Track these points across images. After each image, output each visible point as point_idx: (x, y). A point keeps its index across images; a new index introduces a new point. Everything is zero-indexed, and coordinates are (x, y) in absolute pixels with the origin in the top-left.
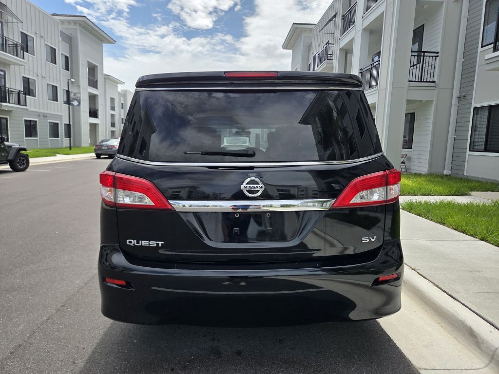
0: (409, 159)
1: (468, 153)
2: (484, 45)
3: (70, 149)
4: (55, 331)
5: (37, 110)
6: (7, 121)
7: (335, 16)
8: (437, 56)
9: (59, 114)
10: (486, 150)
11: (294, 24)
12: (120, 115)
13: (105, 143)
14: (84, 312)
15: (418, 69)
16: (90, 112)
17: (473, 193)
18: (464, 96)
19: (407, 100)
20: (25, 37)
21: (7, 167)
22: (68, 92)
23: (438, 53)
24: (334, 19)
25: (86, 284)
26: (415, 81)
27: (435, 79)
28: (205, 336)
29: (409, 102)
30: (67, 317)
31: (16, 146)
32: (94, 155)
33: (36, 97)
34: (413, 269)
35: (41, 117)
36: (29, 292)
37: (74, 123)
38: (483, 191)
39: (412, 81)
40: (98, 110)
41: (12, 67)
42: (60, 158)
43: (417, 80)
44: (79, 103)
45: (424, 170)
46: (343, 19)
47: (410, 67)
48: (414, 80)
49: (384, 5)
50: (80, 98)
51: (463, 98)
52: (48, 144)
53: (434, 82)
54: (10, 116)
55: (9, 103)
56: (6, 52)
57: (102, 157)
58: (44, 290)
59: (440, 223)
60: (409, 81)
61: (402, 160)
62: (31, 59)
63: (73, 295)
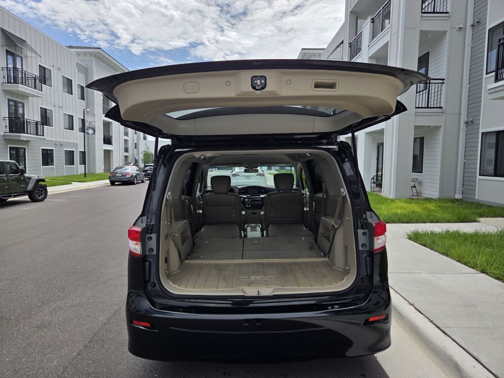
0: (420, 183)
1: (478, 177)
2: (488, 72)
3: (85, 176)
4: (85, 367)
5: (54, 139)
6: (25, 150)
7: (342, 42)
8: (443, 83)
9: (75, 142)
10: (496, 175)
11: (302, 49)
12: (133, 140)
13: (119, 171)
14: (109, 348)
15: (424, 95)
16: (104, 139)
17: (482, 219)
18: (471, 121)
19: (415, 126)
20: (43, 69)
21: (26, 198)
22: (83, 121)
23: (443, 80)
24: (341, 46)
25: (109, 320)
26: (422, 108)
27: (442, 105)
28: (218, 371)
29: (416, 127)
30: (94, 353)
31: (35, 177)
32: (108, 181)
33: (52, 127)
34: (411, 304)
35: (58, 146)
36: (59, 329)
37: (88, 150)
38: (493, 217)
39: (419, 108)
40: (112, 137)
41: (30, 98)
42: (76, 186)
43: (423, 106)
44: (94, 131)
45: (435, 194)
46: (350, 47)
47: (417, 93)
48: (420, 106)
49: (389, 34)
50: (95, 126)
51: (471, 123)
52: (64, 172)
53: (441, 108)
54: (27, 146)
55: (27, 133)
56: (25, 85)
57: (116, 183)
58: (72, 327)
59: (443, 254)
60: (416, 108)
61: (413, 184)
62: (48, 90)
63: (98, 331)
